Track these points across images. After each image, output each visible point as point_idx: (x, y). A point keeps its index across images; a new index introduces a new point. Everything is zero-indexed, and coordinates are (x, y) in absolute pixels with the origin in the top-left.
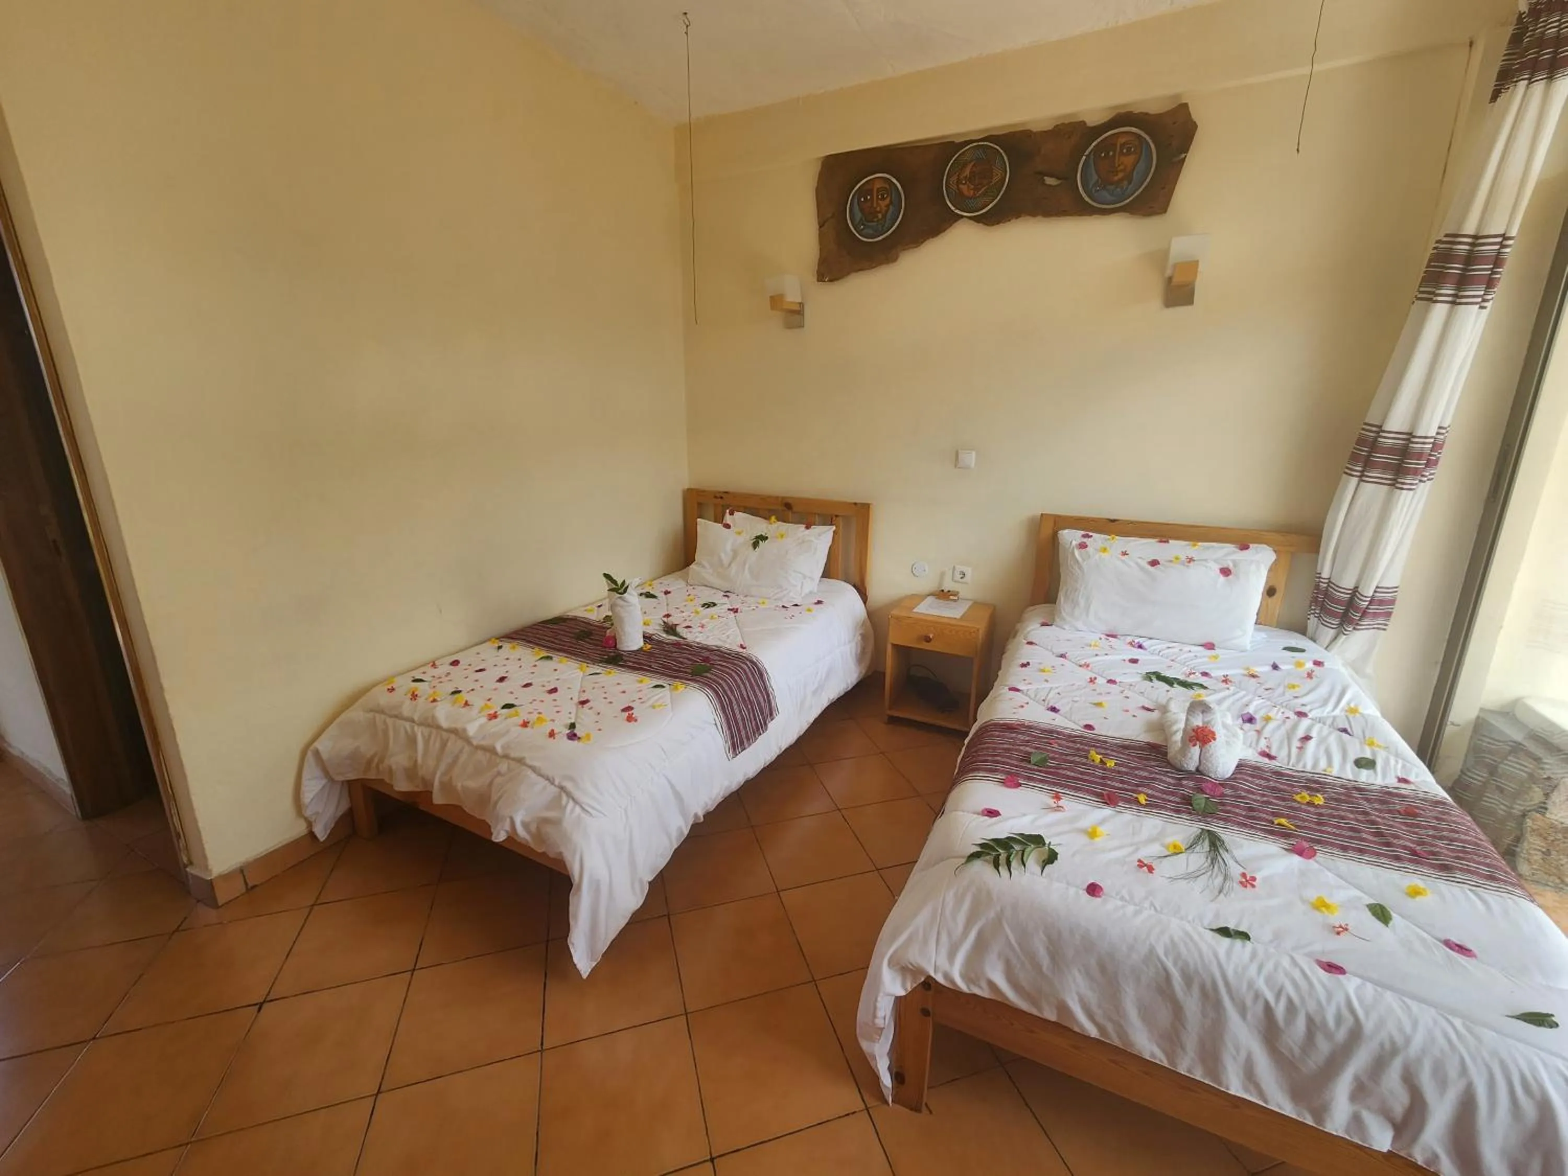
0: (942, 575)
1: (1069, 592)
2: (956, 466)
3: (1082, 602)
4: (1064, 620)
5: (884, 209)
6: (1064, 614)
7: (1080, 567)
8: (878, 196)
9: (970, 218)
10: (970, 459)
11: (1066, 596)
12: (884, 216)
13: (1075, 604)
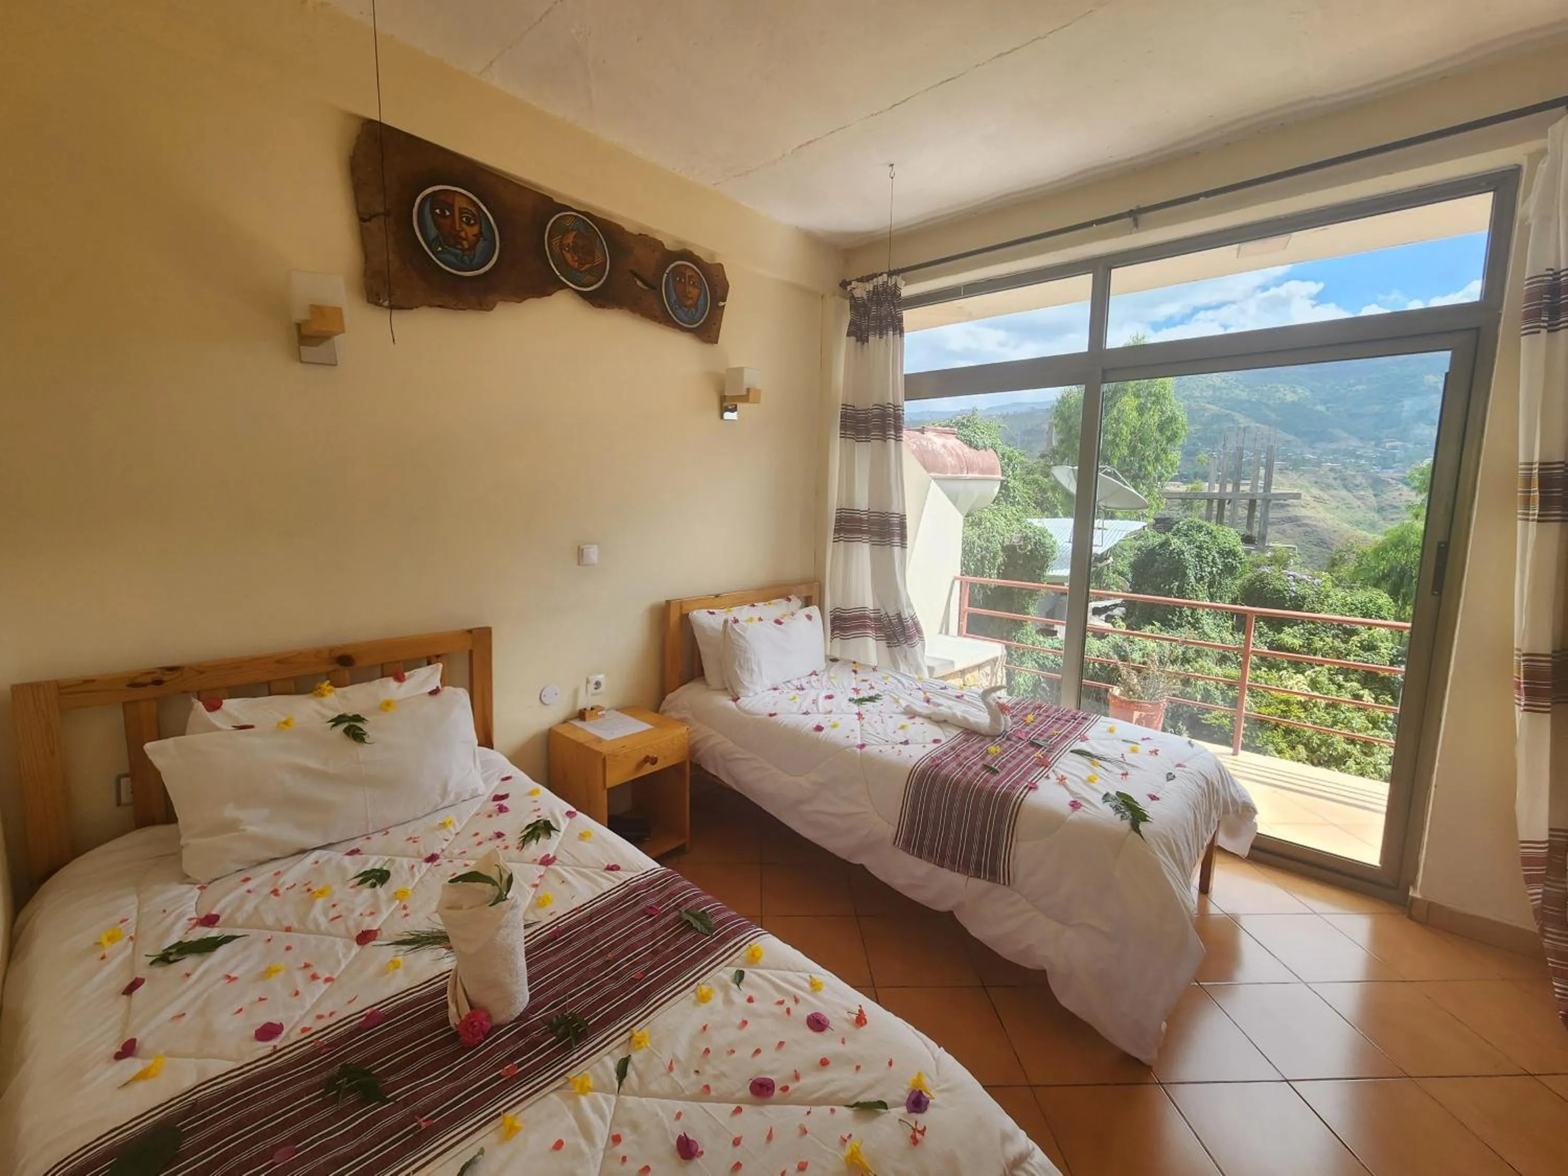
0: (576, 692)
1: (742, 662)
2: (579, 564)
3: (756, 669)
4: (747, 688)
5: (471, 238)
6: (745, 683)
7: (744, 639)
8: (461, 218)
9: (575, 290)
10: (593, 553)
11: (741, 667)
12: (473, 247)
13: (751, 671)
